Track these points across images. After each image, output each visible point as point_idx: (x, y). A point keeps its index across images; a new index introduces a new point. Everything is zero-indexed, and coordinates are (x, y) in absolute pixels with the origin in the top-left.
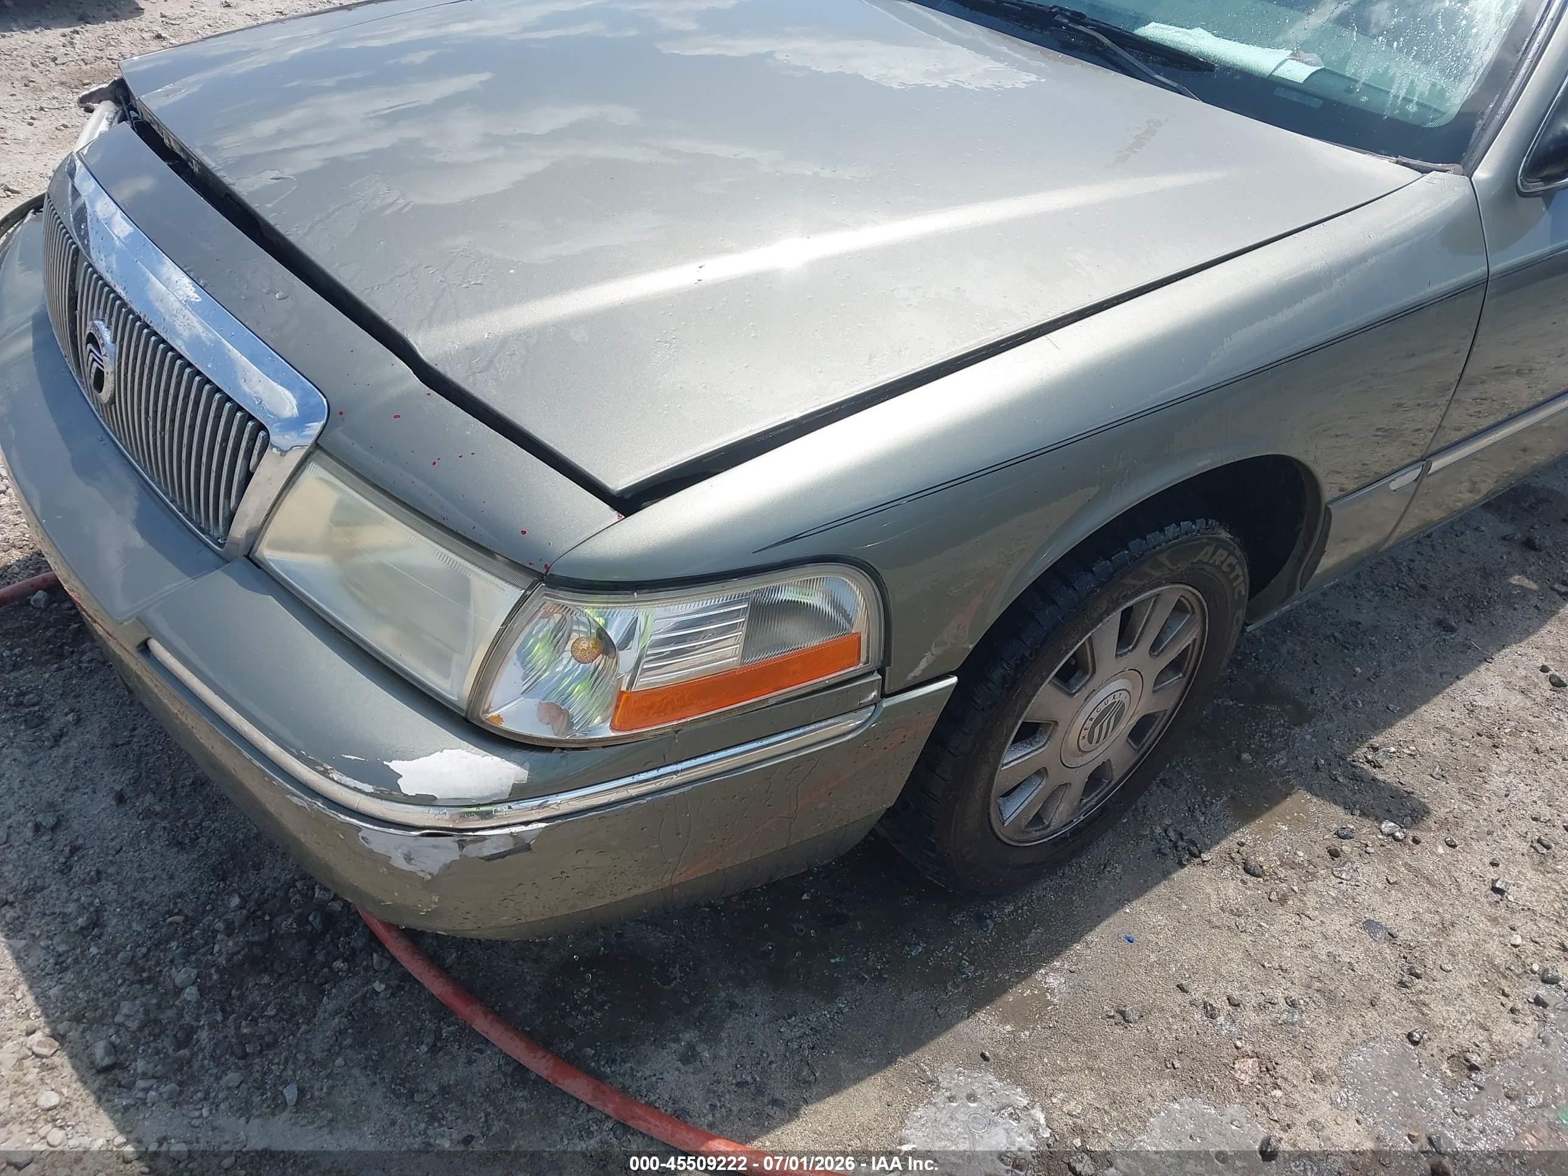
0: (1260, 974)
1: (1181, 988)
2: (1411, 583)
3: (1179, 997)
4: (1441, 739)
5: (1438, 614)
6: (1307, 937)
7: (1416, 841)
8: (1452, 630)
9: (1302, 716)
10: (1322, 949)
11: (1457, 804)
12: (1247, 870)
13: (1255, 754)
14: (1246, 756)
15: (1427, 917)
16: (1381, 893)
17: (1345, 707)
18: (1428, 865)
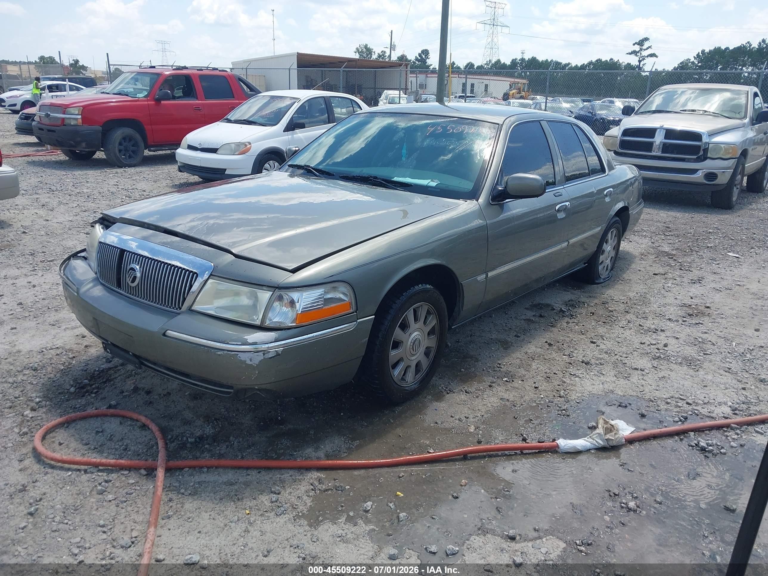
0: (473, 412)
1: (452, 417)
2: (507, 328)
3: (452, 419)
4: (518, 360)
5: (515, 334)
6: (485, 403)
7: (513, 381)
8: (519, 337)
9: (477, 360)
10: (489, 405)
11: (524, 372)
12: (466, 392)
13: (465, 369)
14: (462, 370)
15: (518, 395)
16: (504, 393)
17: (490, 357)
18: (516, 385)
